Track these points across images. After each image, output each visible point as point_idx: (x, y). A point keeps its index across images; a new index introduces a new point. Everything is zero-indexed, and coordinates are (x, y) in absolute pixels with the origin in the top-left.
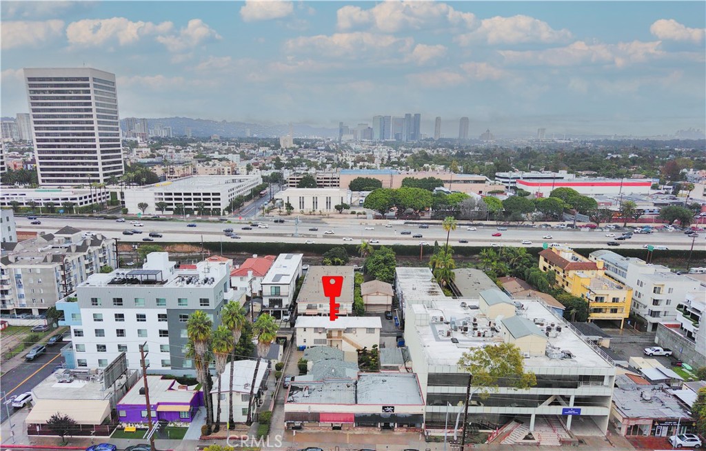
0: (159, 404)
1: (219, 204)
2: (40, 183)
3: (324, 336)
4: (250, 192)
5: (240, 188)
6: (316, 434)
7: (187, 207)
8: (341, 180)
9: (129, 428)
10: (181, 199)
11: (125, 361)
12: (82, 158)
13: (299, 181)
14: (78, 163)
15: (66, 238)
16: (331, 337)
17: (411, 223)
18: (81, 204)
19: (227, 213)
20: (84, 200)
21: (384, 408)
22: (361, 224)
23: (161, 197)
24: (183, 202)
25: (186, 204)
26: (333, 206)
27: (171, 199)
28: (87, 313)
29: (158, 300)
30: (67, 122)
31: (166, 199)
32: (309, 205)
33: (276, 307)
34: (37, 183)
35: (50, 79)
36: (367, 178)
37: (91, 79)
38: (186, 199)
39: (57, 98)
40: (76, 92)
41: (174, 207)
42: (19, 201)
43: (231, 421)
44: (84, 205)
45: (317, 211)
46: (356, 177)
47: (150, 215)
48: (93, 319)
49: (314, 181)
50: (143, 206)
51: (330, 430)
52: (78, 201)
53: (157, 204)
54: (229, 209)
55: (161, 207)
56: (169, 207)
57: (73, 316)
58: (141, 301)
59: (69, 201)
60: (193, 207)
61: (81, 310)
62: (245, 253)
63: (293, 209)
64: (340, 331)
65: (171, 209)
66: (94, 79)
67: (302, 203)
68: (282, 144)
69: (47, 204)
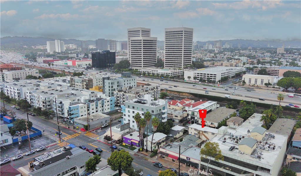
0: (132, 139)
1: (216, 79)
2: (165, 67)
3: (197, 132)
4: (235, 75)
5: (229, 73)
6: (167, 160)
7: (203, 79)
8: (279, 72)
9: (124, 144)
10: (202, 76)
11: (129, 125)
12: (178, 59)
13: (259, 71)
14: (176, 61)
15: (147, 87)
16: (199, 133)
17: (296, 95)
18: (171, 75)
19: (218, 83)
20: (172, 74)
21: (187, 158)
22: (271, 93)
23: (195, 74)
24: (203, 77)
25: (204, 78)
26: (264, 84)
27: (199, 76)
28: (127, 109)
29: (142, 109)
30: (175, 46)
31: (197, 75)
32: (253, 82)
33: (193, 119)
34: (164, 67)
35: (172, 32)
36: (293, 71)
37: (183, 31)
38: (204, 76)
39: (173, 38)
40: (179, 36)
41: (199, 79)
42: (155, 73)
43: (147, 149)
44: (172, 76)
45: (256, 85)
46: (287, 70)
47: (191, 81)
48: (128, 112)
49: (266, 71)
50: (189, 77)
51: (172, 161)
52: (170, 74)
53: (194, 77)
54: (219, 81)
55: (195, 78)
56: (198, 78)
57: (124, 110)
58: (138, 109)
59: (168, 74)
60: (206, 79)
61: (126, 108)
62: (206, 99)
63: (246, 83)
64: (202, 132)
65: (198, 79)
66: (185, 31)
67: (250, 81)
68: (278, 51)
69: (161, 75)
